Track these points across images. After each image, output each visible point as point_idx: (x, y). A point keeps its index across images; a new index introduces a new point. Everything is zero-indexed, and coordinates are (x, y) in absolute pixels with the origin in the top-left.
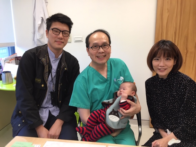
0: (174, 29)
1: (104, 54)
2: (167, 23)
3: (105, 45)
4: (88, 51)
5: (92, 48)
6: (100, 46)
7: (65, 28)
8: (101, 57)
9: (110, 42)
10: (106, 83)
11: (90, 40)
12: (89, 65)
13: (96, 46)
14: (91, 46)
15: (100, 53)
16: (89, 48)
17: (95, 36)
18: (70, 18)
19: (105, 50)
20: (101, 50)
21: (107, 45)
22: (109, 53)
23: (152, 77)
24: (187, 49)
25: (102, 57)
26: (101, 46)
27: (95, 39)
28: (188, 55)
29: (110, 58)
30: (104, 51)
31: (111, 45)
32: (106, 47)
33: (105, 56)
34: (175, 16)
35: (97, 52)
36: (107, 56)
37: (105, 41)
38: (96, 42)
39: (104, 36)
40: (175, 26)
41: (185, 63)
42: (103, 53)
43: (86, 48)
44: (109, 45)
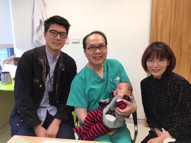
0: (169, 31)
1: (100, 55)
2: (162, 25)
3: (101, 47)
4: (85, 51)
5: (88, 49)
6: (96, 47)
7: (62, 29)
8: (97, 58)
9: (106, 43)
10: (103, 83)
11: (87, 41)
12: (86, 65)
13: (92, 47)
14: (88, 47)
15: (96, 54)
16: (86, 49)
17: (92, 37)
18: (67, 20)
19: (102, 51)
20: (98, 51)
21: (103, 46)
22: (105, 54)
23: (147, 78)
24: (181, 50)
25: (99, 58)
26: (98, 47)
27: (92, 41)
28: (182, 56)
29: (106, 59)
30: (100, 52)
31: (107, 46)
32: (103, 48)
33: (102, 57)
34: (170, 18)
35: (94, 53)
36: (104, 56)
37: (102, 42)
38: (92, 43)
39: (100, 37)
40: (169, 28)
41: (179, 63)
42: (99, 53)
43: (83, 49)
44: (106, 46)
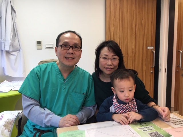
5: (61, 46)
35: (66, 52)
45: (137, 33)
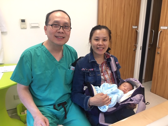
45: (125, 13)
